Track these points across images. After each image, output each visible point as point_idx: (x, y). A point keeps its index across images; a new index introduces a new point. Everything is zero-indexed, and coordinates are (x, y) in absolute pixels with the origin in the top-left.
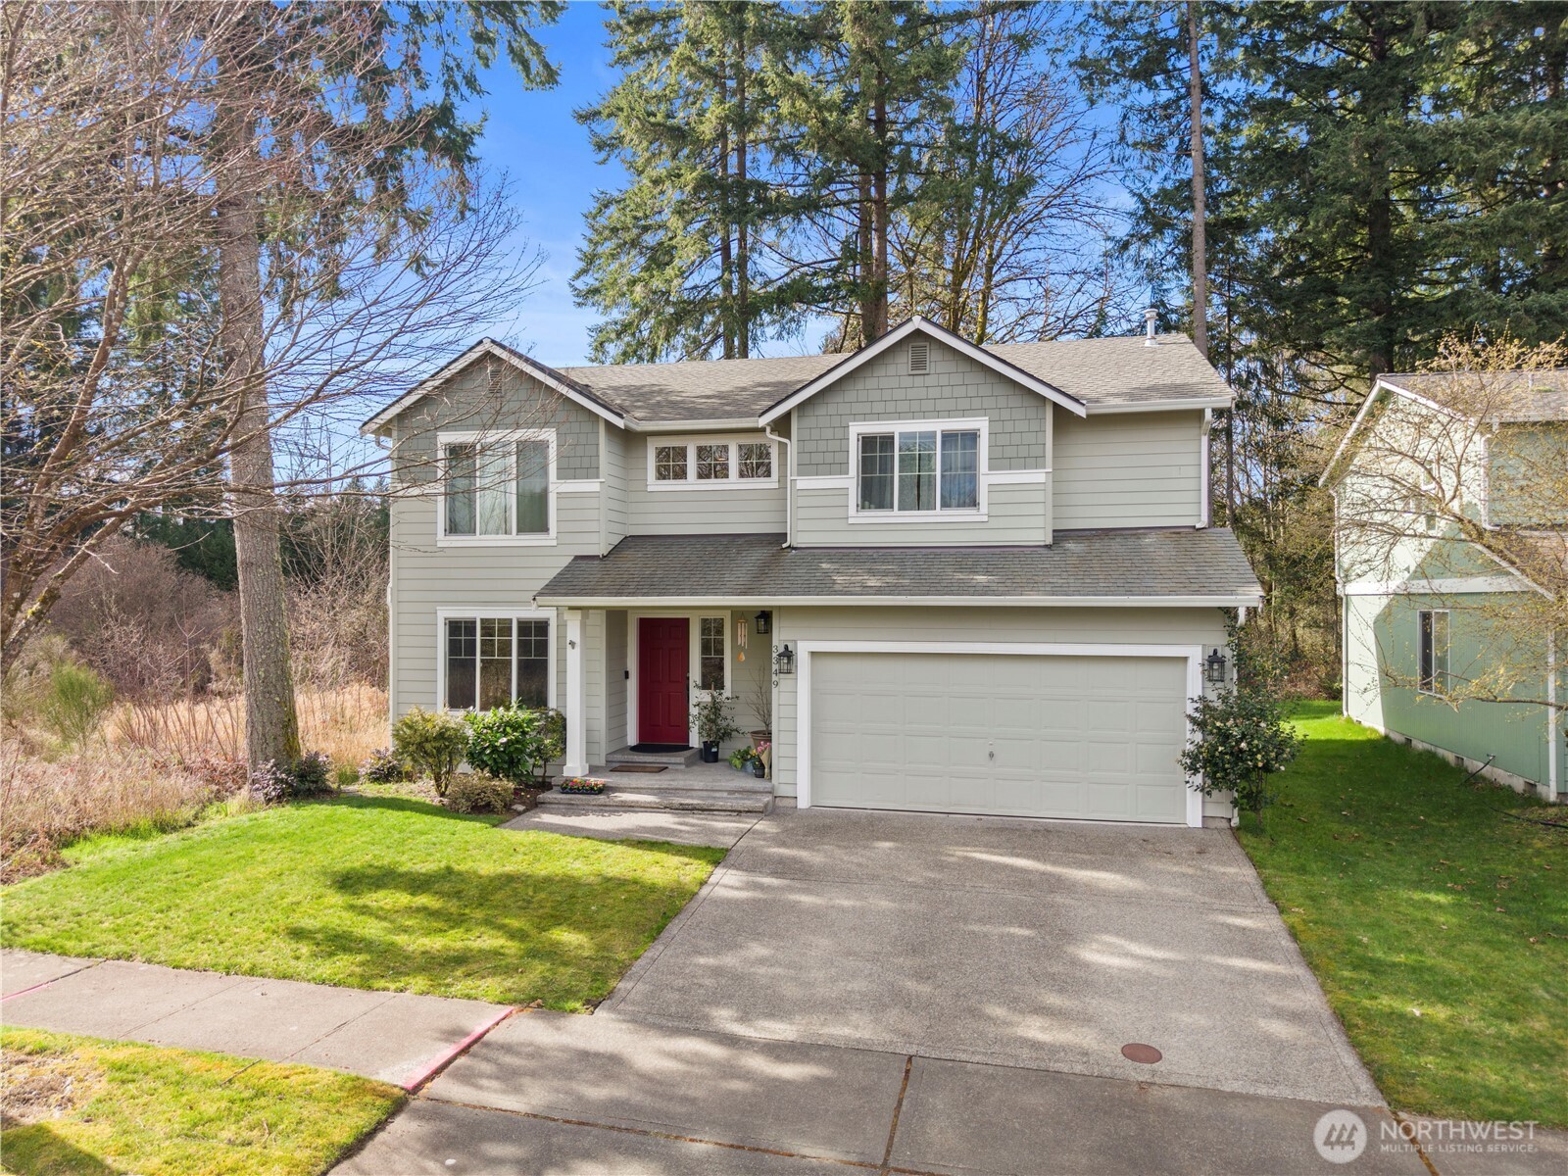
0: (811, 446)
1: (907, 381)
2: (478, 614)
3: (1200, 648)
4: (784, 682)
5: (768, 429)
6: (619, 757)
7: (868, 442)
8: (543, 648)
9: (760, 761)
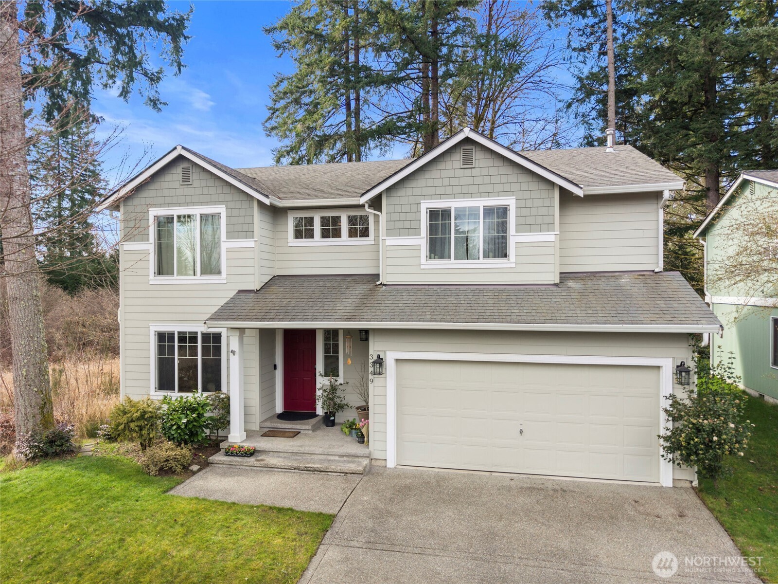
0: (395, 217)
1: (460, 173)
2: (176, 328)
3: (671, 360)
4: (378, 380)
5: (367, 206)
6: (268, 424)
7: (434, 214)
8: (218, 351)
9: (361, 432)
